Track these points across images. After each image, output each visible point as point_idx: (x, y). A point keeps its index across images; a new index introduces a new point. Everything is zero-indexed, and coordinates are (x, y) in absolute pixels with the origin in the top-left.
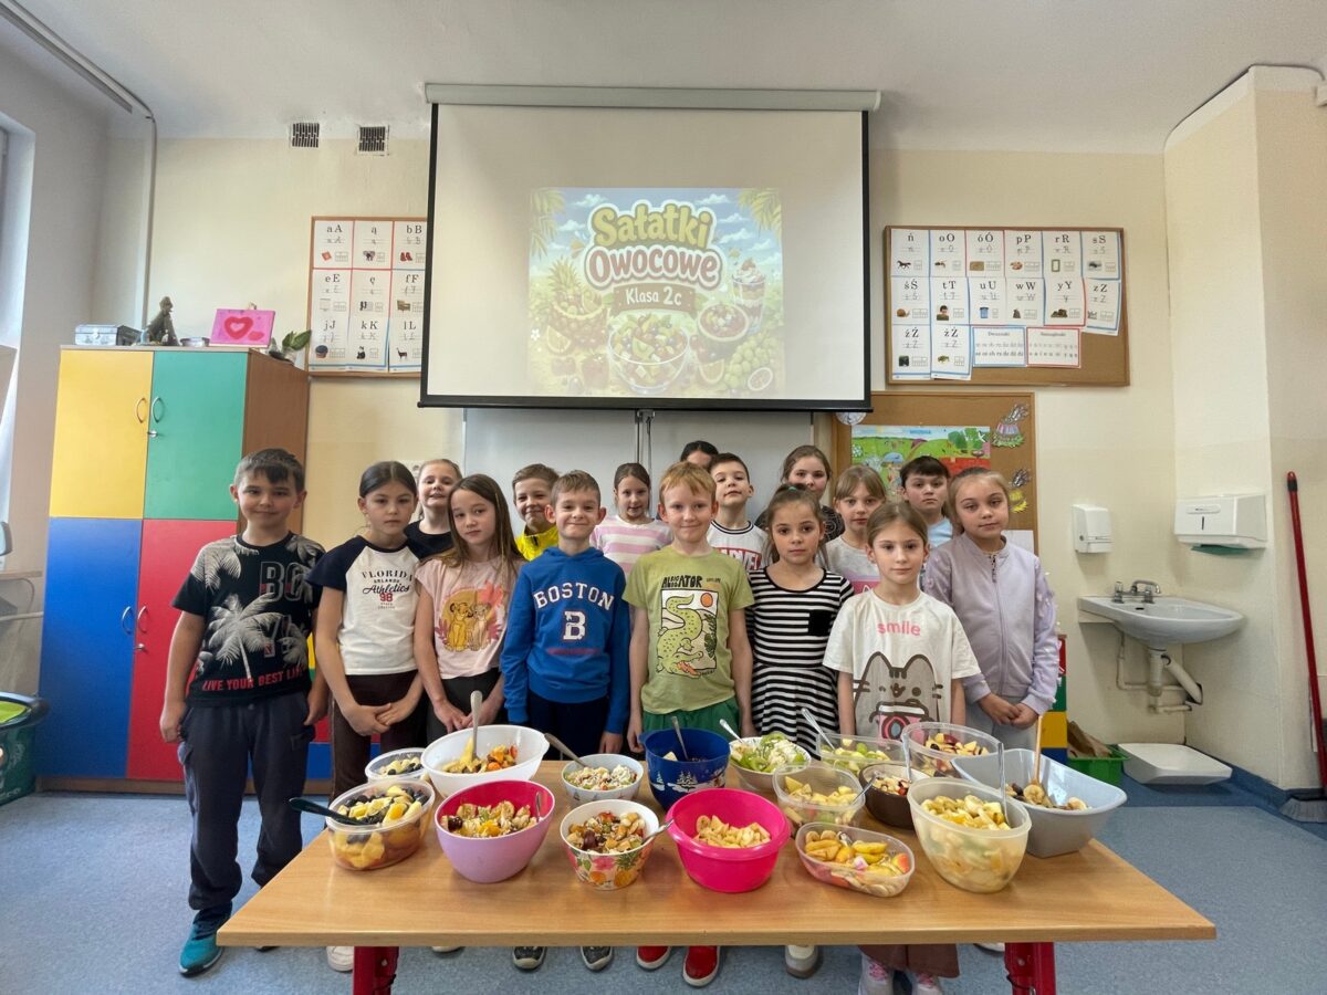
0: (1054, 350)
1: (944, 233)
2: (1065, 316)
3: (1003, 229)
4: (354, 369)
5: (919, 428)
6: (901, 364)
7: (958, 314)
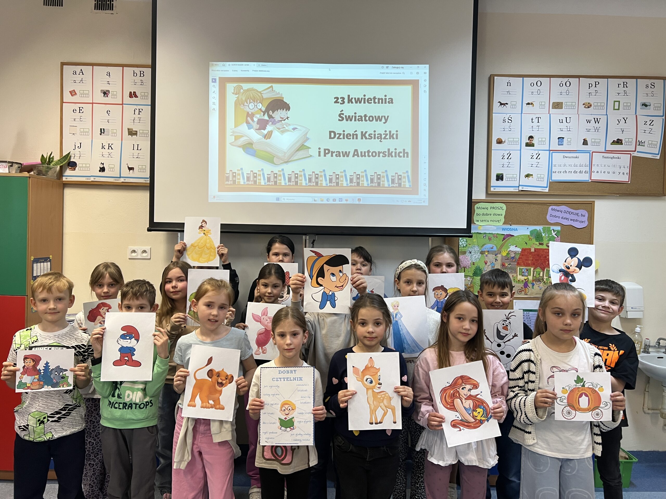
0: (611, 170)
1: (535, 80)
2: (621, 144)
3: (579, 77)
4: (97, 179)
5: (508, 226)
6: (497, 180)
7: (541, 142)
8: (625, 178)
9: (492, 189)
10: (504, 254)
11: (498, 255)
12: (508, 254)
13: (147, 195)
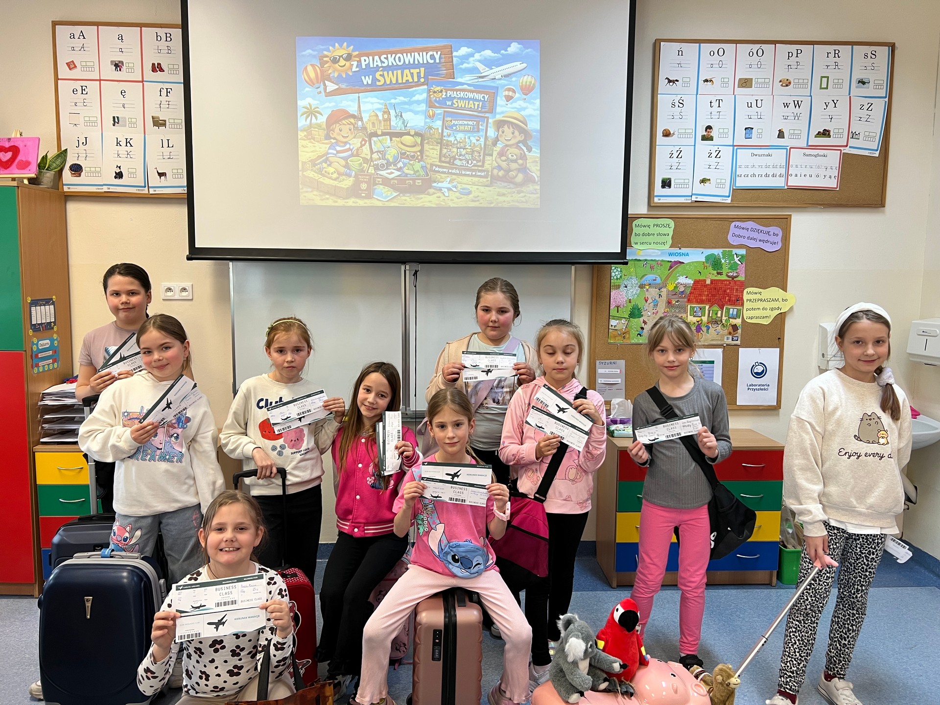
0: (814, 172)
1: (715, 47)
2: (829, 136)
3: (775, 42)
4: (112, 189)
5: (677, 250)
6: (663, 187)
7: (723, 135)
8: (833, 183)
9: (656, 200)
10: (671, 287)
11: (662, 290)
12: (676, 287)
13: (184, 210)
